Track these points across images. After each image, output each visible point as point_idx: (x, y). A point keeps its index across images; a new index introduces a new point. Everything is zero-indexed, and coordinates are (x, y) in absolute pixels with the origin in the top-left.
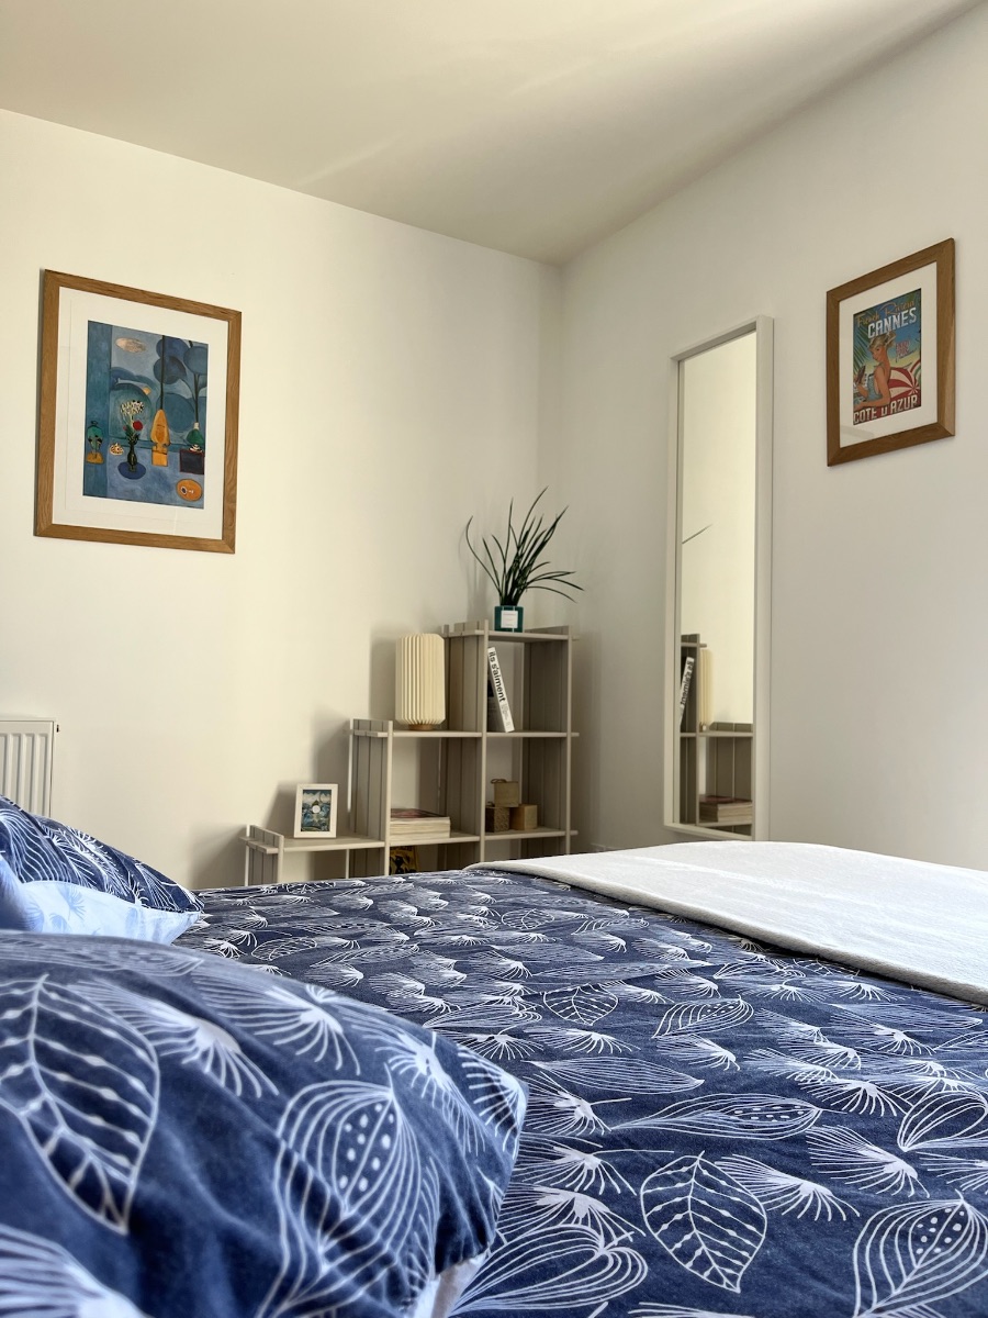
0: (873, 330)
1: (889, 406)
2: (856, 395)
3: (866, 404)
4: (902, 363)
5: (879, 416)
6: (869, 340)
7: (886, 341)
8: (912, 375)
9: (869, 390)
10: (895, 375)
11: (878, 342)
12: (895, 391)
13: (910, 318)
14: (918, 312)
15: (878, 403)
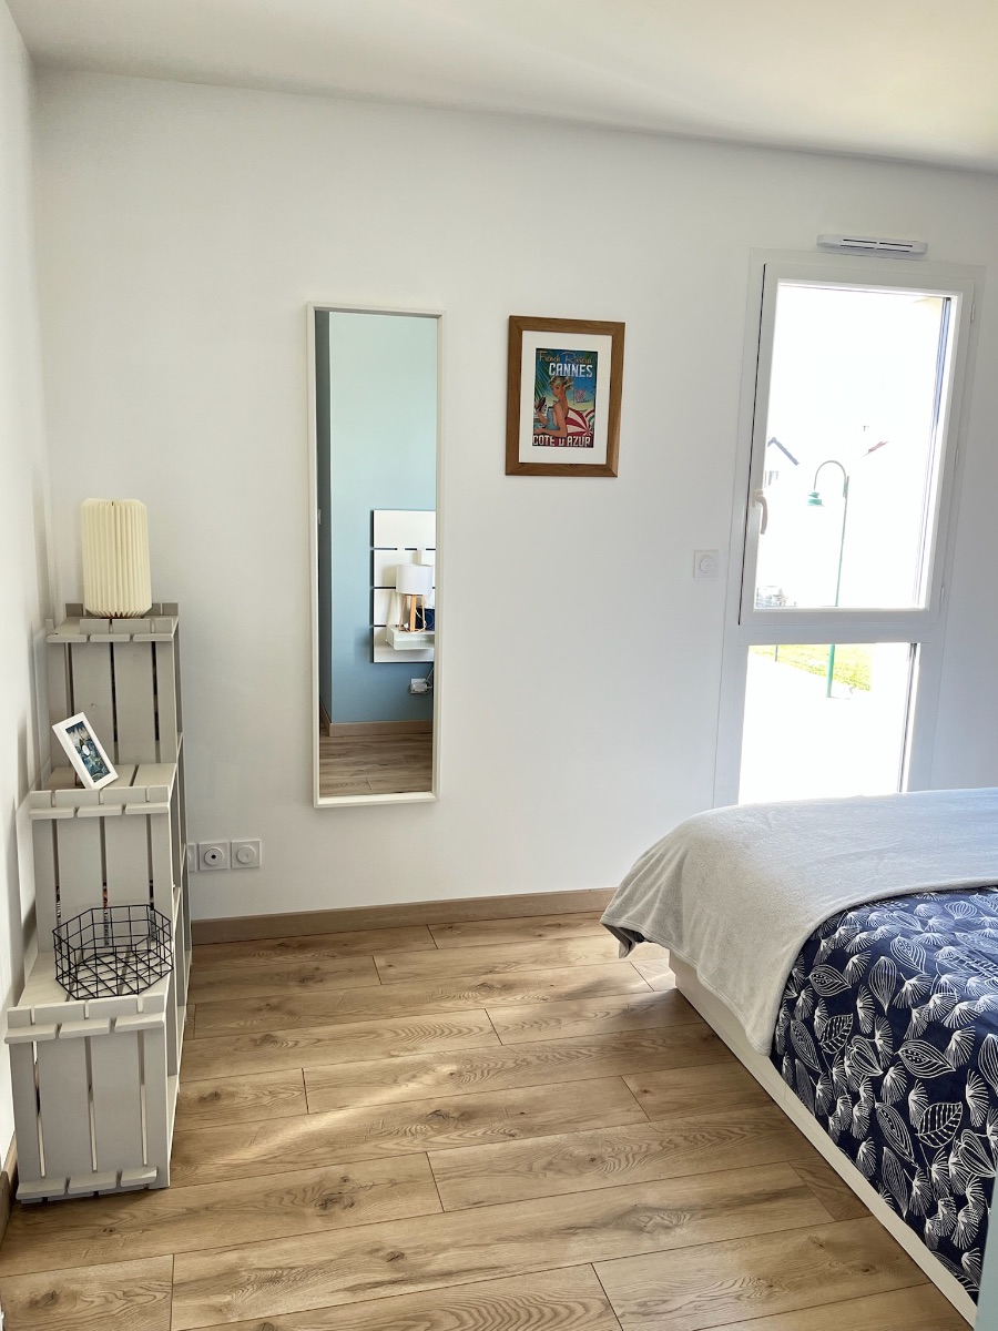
0: (554, 369)
1: (566, 439)
2: (536, 421)
3: (545, 431)
4: (579, 407)
5: (557, 445)
6: (550, 377)
7: (565, 383)
8: (587, 419)
9: (548, 420)
10: (572, 415)
11: (558, 382)
12: (572, 429)
13: (586, 372)
14: (595, 370)
15: (557, 434)
